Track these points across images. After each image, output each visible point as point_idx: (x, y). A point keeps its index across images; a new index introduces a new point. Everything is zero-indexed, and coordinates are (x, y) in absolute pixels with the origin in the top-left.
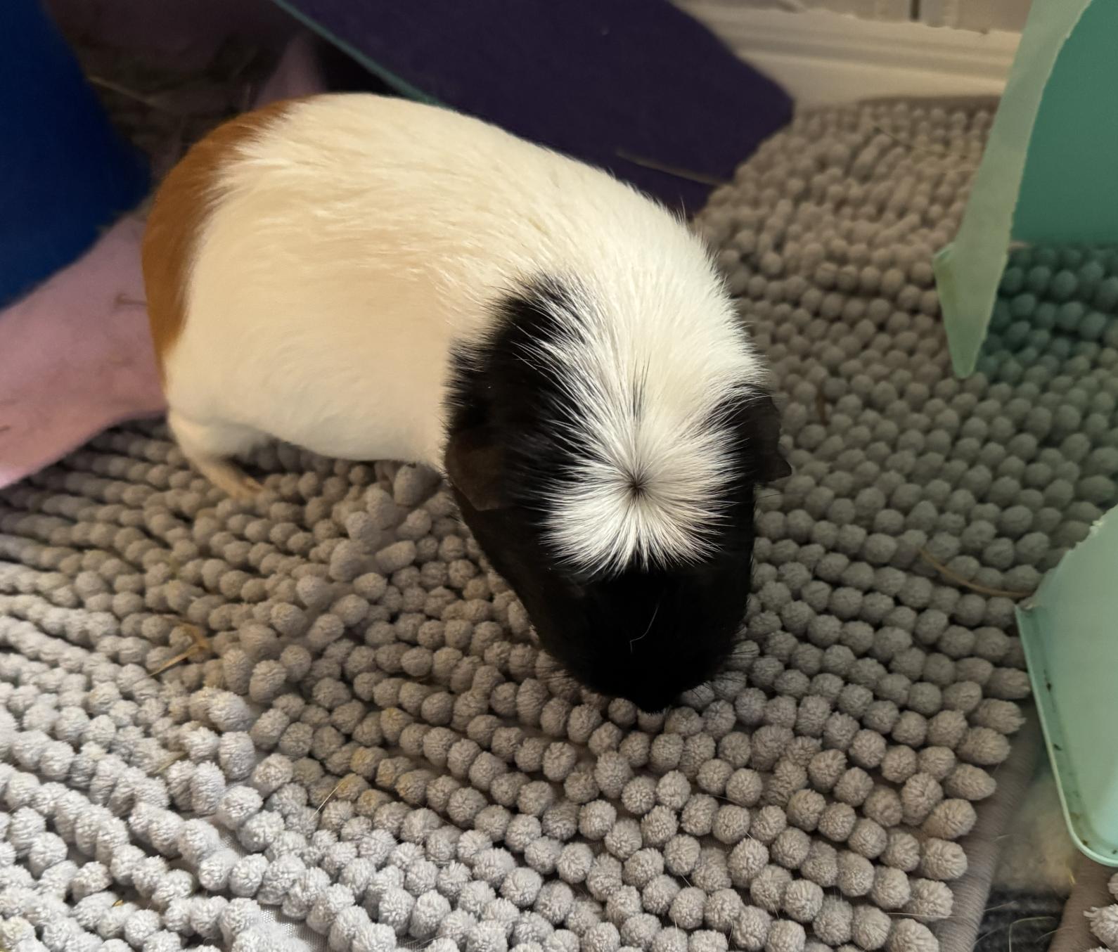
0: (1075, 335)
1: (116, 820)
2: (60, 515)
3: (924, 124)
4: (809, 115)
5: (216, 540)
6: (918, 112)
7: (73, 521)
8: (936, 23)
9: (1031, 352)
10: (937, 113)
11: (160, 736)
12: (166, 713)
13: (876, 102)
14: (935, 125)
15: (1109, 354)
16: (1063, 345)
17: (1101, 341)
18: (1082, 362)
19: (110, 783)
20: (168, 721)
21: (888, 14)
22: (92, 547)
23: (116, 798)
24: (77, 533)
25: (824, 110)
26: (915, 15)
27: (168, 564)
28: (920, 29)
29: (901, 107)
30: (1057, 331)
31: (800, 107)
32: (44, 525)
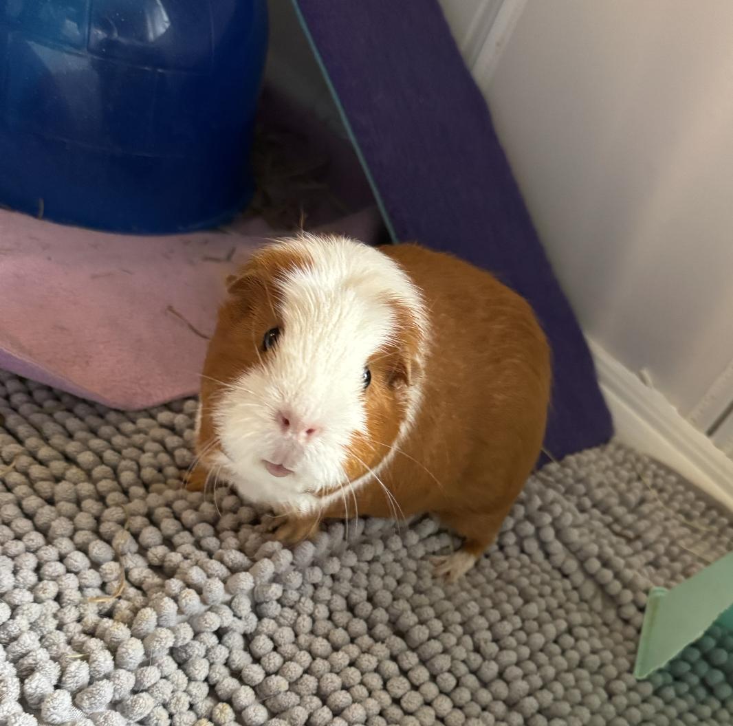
0: (711, 691)
1: (16, 680)
2: (64, 427)
3: (680, 497)
4: (619, 447)
5: (161, 511)
6: (681, 488)
7: (70, 436)
8: (718, 446)
9: (684, 688)
10: (691, 495)
11: (69, 634)
12: (79, 620)
13: (661, 465)
14: (686, 501)
15: (725, 715)
16: (702, 693)
17: (724, 703)
18: (707, 711)
19: (24, 651)
20: (79, 627)
21: (695, 423)
22: (77, 464)
23: (22, 664)
24: (71, 447)
25: (630, 451)
26: (710, 433)
27: (124, 512)
28: (707, 442)
29: (673, 479)
30: (703, 682)
31: (617, 439)
32: (49, 427)
